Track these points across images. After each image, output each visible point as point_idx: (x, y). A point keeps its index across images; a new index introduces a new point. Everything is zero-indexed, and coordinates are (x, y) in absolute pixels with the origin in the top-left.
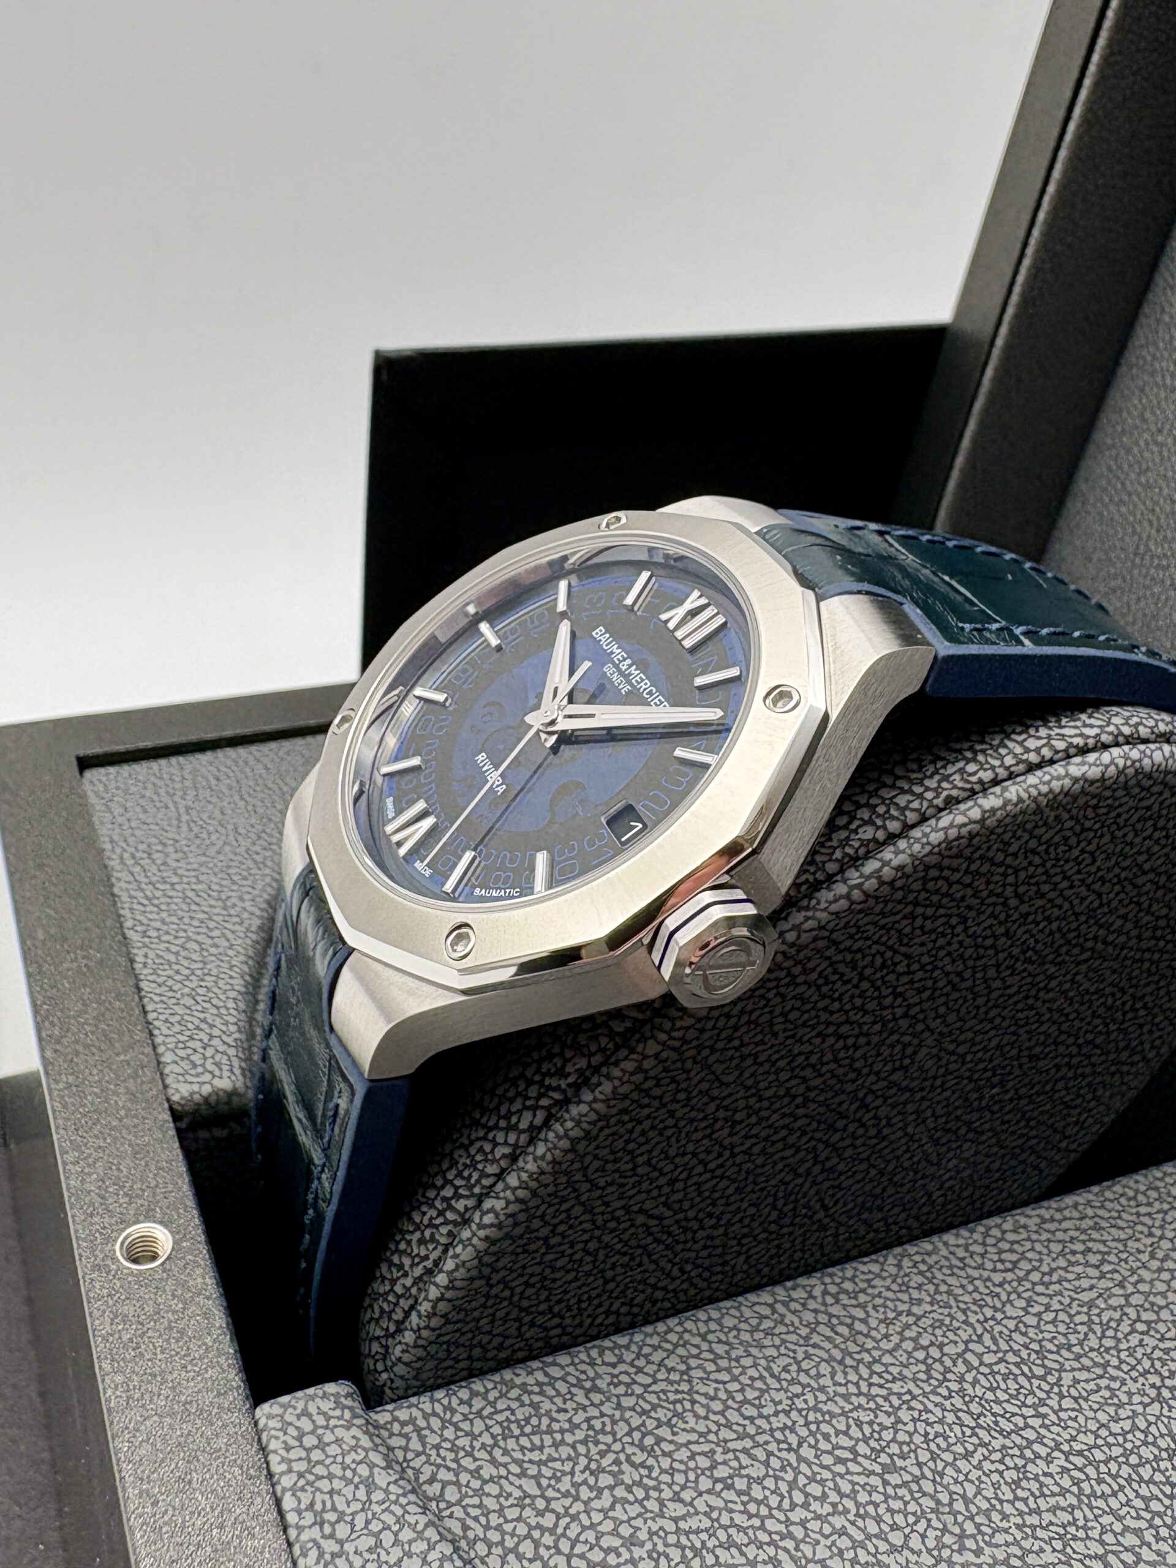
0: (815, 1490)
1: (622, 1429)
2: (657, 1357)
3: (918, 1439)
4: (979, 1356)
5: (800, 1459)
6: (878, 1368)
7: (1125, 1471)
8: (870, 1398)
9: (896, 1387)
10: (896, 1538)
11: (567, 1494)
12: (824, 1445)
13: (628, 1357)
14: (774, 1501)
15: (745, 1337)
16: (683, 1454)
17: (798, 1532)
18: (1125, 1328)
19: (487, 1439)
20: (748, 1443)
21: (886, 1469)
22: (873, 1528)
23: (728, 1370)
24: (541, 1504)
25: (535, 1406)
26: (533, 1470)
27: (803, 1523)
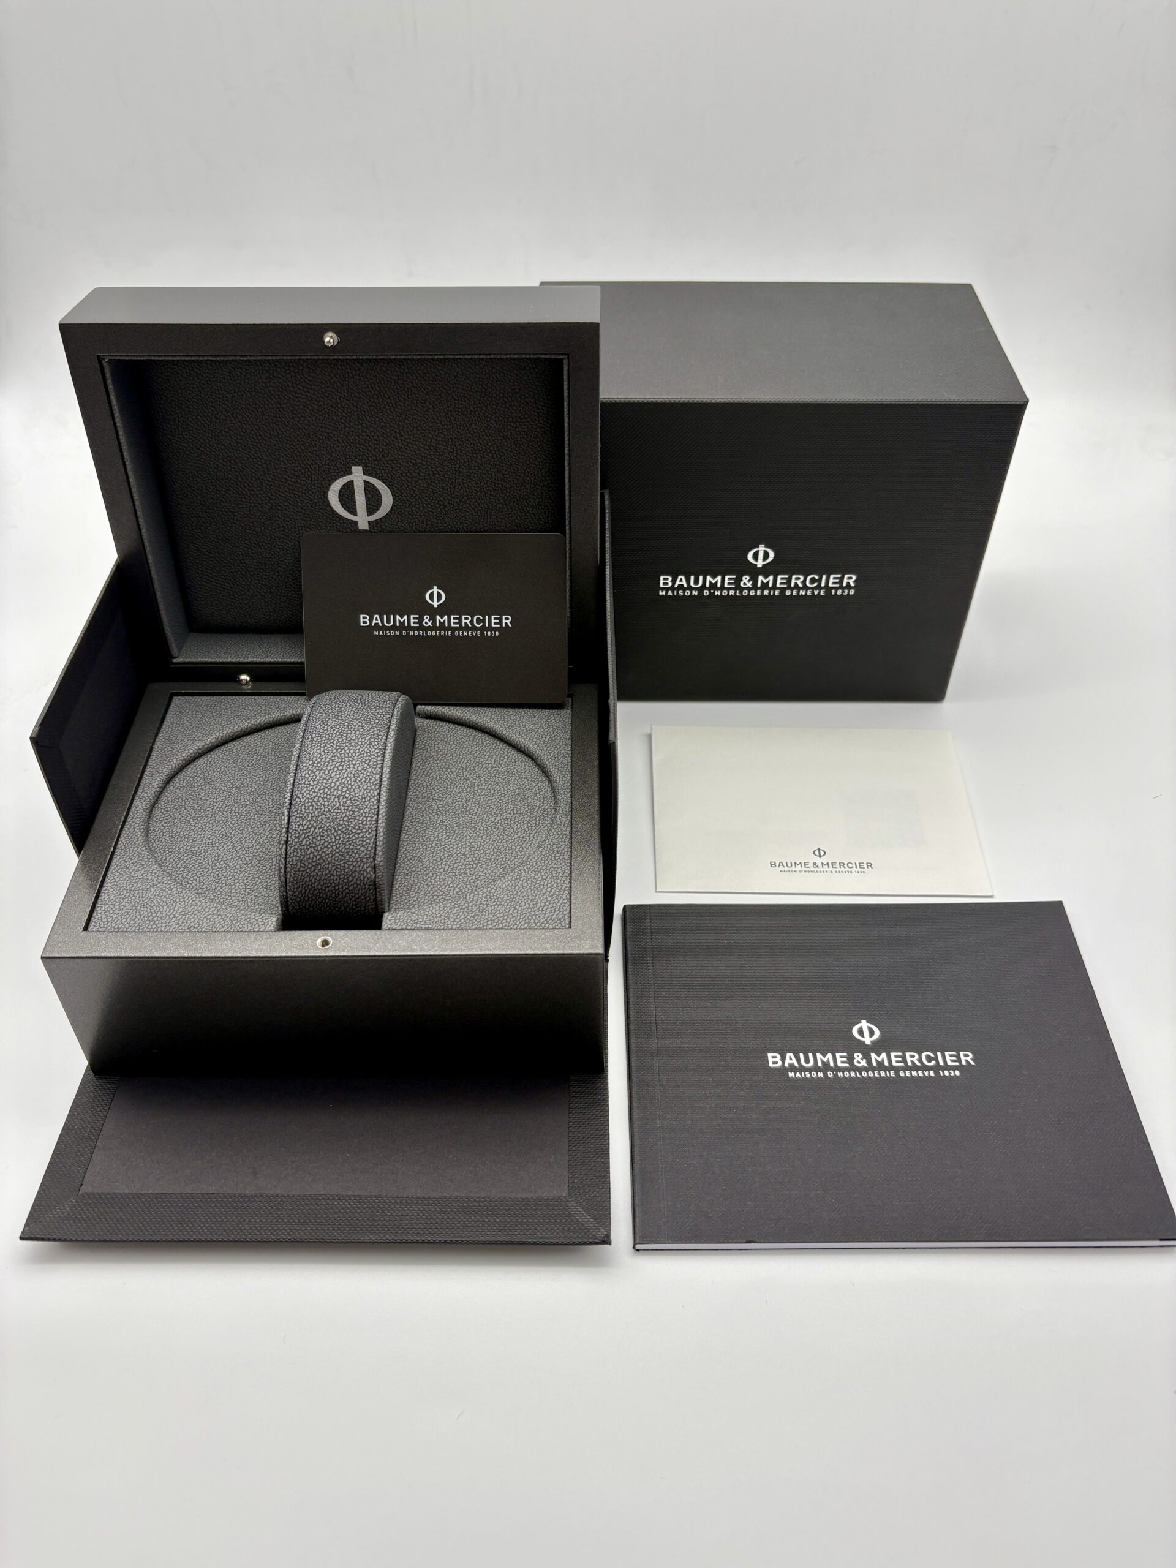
0: (451, 846)
1: (419, 873)
2: (406, 860)
3: (451, 824)
4: (440, 804)
5: (444, 845)
6: (432, 823)
7: (477, 794)
8: (438, 827)
9: (438, 822)
10: (468, 837)
11: (428, 887)
12: (443, 840)
13: (403, 865)
14: (450, 853)
15: (411, 843)
16: (431, 865)
17: (458, 852)
18: (449, 776)
19: (407, 897)
20: (435, 853)
21: (454, 832)
22: (464, 840)
23: (417, 849)
24: (427, 892)
25: (405, 886)
26: (419, 891)
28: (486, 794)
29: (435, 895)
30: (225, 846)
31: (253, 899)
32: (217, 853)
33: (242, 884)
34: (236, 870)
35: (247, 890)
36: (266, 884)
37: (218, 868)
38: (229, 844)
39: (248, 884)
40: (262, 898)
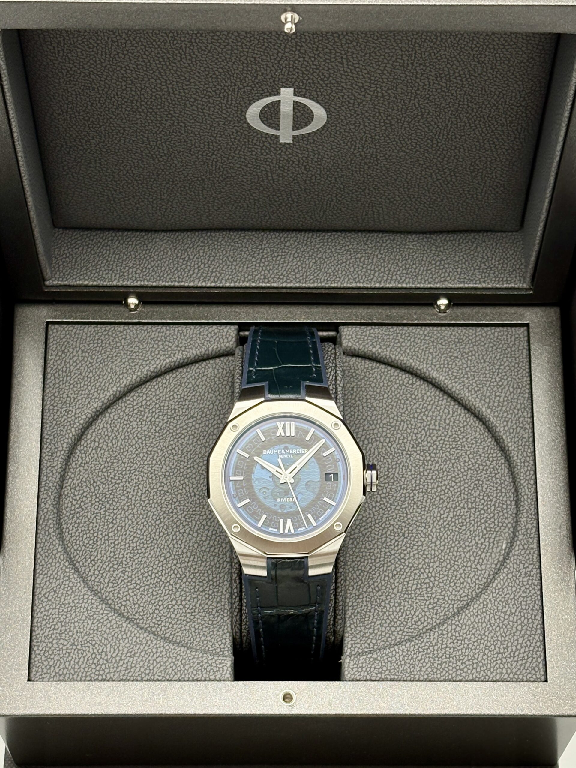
0: (402, 555)
1: (371, 594)
2: (355, 576)
3: (399, 523)
4: (383, 493)
5: (394, 554)
6: (377, 521)
7: (424, 477)
8: (384, 528)
9: (384, 520)
10: (420, 543)
11: (383, 615)
12: (393, 547)
13: (352, 583)
14: (402, 567)
15: (357, 550)
16: (383, 583)
17: (411, 565)
18: (389, 449)
19: (363, 628)
20: (386, 565)
21: (404, 535)
22: (415, 547)
23: (365, 560)
24: (383, 621)
25: (358, 613)
26: (375, 620)
27: (409, 563)
28: (434, 477)
29: (393, 626)
30: (152, 552)
31: (197, 627)
32: (145, 562)
33: (181, 607)
34: (171, 587)
35: (188, 615)
36: (206, 607)
37: (151, 583)
38: (155, 549)
39: (187, 606)
40: (206, 627)
